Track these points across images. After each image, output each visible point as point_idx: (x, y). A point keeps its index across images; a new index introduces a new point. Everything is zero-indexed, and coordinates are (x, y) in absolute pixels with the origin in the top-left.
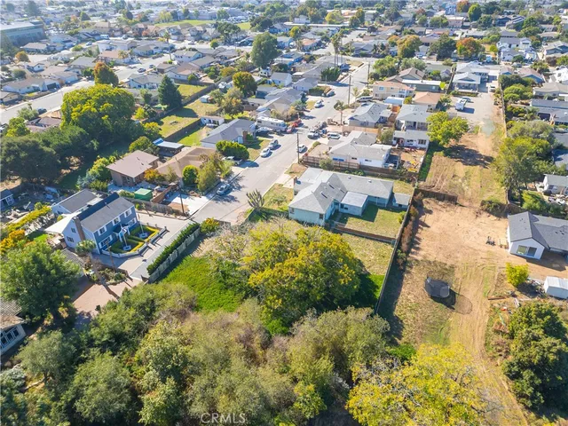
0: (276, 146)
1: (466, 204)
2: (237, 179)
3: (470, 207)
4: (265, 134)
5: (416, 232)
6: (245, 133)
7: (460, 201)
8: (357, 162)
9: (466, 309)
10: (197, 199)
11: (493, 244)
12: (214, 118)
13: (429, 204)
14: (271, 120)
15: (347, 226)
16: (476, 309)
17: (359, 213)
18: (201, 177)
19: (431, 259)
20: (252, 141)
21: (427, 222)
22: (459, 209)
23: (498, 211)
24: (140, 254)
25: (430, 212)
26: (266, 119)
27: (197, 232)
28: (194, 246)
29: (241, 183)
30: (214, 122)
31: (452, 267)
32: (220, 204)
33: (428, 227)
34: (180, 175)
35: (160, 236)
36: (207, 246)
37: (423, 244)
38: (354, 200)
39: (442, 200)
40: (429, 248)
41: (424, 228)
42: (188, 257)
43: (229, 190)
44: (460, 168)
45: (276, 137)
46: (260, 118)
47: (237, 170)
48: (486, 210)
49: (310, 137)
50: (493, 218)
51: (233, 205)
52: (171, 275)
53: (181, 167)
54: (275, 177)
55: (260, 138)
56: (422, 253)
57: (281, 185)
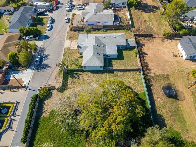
0: (53, 21)
1: (156, 36)
2: (42, 50)
3: (159, 37)
4: (43, 14)
6: (32, 17)
9: (183, 97)
10: (25, 72)
11: (176, 56)
12: (6, 8)
13: (142, 41)
14: (42, 4)
15: (115, 67)
16: (186, 96)
18: (22, 58)
19: (157, 74)
20: (38, 21)
21: (146, 52)
22: (155, 40)
23: (171, 37)
24: (10, 127)
25: (144, 45)
26: (39, 4)
27: (38, 100)
28: (40, 109)
29: (46, 53)
30: (8, 11)
31: (168, 75)
32: (41, 72)
33: (147, 54)
34: (8, 61)
35: (16, 109)
38: (112, 51)
39: (147, 37)
41: (146, 56)
42: (41, 119)
43: (41, 60)
44: (145, 15)
45: (50, 15)
46: (35, 4)
47: (39, 44)
48: (166, 38)
49: (68, 11)
50: (169, 41)
51: (48, 70)
52: (37, 137)
53: (6, 54)
54: (61, 44)
55: (41, 17)
56: (152, 71)
57: (68, 48)
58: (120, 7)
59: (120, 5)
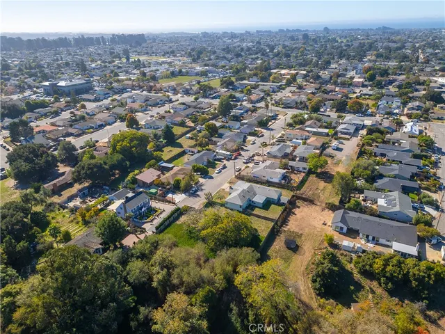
0: (225, 167)
1: (318, 204)
2: (202, 185)
3: (320, 206)
4: (219, 160)
5: (289, 217)
6: (208, 159)
7: (316, 202)
8: (266, 179)
9: (302, 253)
10: (180, 195)
11: (326, 225)
12: (193, 149)
13: (299, 203)
14: (223, 152)
15: (254, 212)
16: (307, 254)
17: (261, 206)
18: (183, 184)
19: (292, 230)
20: (212, 164)
21: (296, 213)
22: (314, 207)
23: (333, 208)
24: (152, 221)
25: (299, 207)
26: (221, 151)
27: (178, 212)
28: (177, 218)
29: (203, 188)
30: (192, 152)
31: (301, 234)
32: (191, 198)
33: (296, 215)
34: (172, 183)
35: (161, 213)
36: (183, 219)
37: (290, 223)
38: (259, 199)
39: (306, 201)
40: (292, 225)
41: (293, 215)
42: (174, 224)
43: (196, 191)
44: (322, 184)
45: (225, 162)
46: (217, 151)
47: (202, 180)
48: (327, 208)
49: (244, 163)
51: (198, 199)
52: (166, 231)
53: (173, 178)
54: (221, 184)
55: (217, 162)
56: (288, 227)
57: (224, 189)
58: (301, 172)
59: (301, 169)
